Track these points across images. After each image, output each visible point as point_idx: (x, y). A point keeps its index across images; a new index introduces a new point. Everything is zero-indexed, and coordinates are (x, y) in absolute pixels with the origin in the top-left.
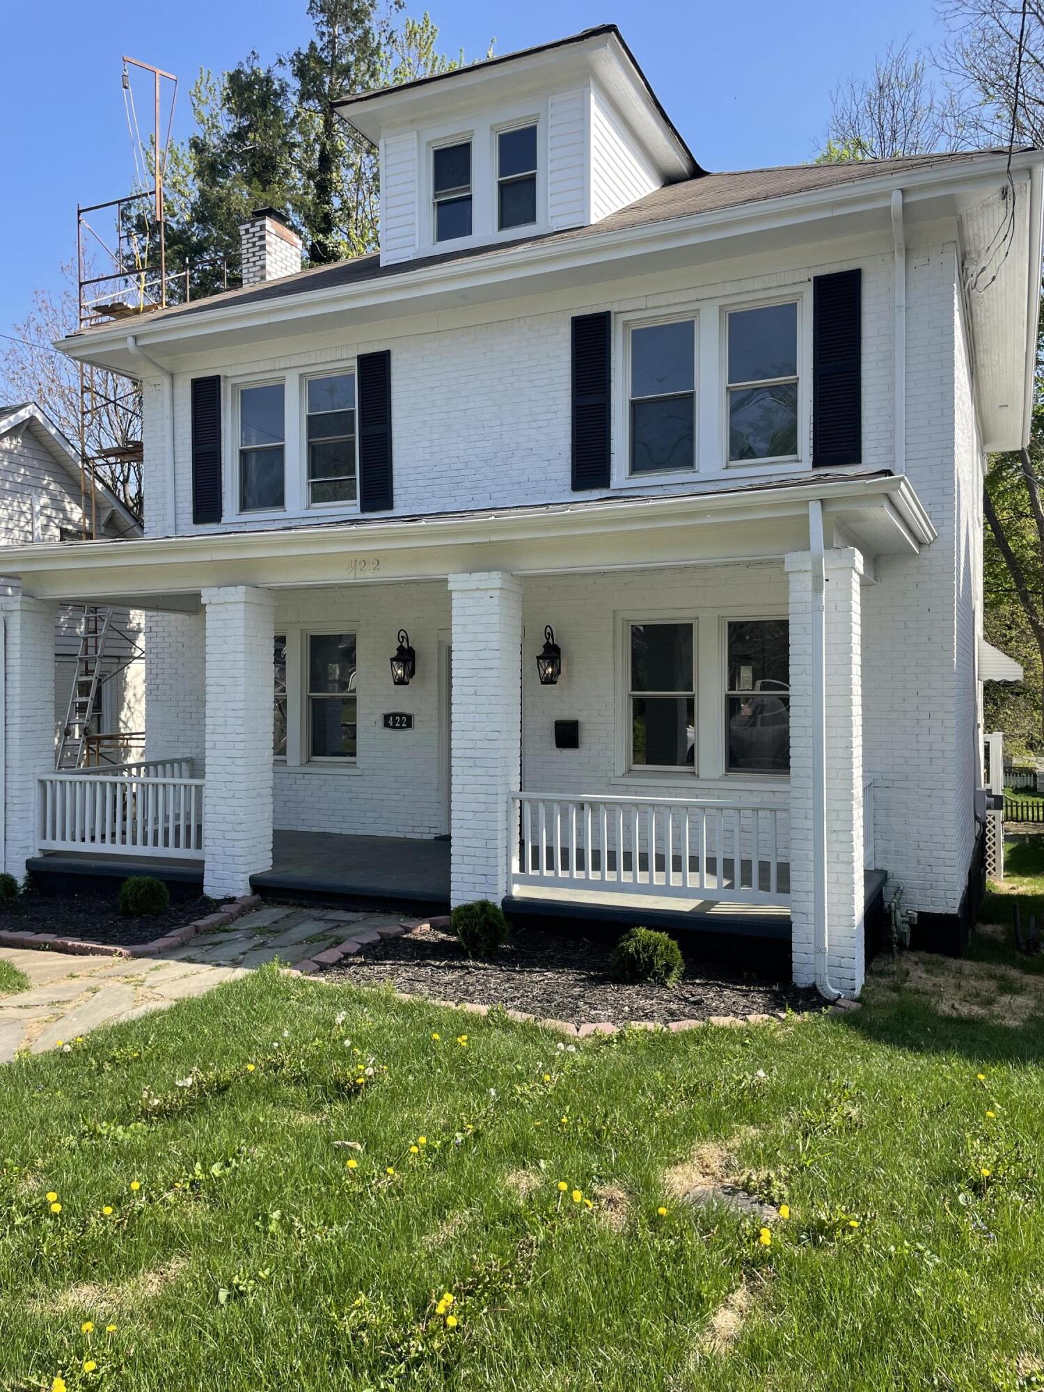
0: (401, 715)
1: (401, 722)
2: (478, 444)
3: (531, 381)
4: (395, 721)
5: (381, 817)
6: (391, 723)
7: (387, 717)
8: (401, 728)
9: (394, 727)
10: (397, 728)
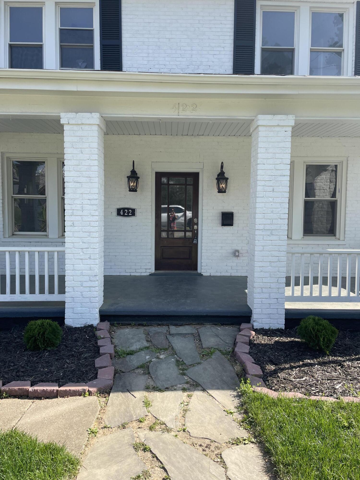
0: (128, 209)
1: (128, 213)
2: (178, 59)
3: (210, 28)
4: (124, 212)
5: (115, 265)
6: (122, 213)
7: (119, 210)
8: (128, 216)
9: (124, 215)
10: (126, 216)
